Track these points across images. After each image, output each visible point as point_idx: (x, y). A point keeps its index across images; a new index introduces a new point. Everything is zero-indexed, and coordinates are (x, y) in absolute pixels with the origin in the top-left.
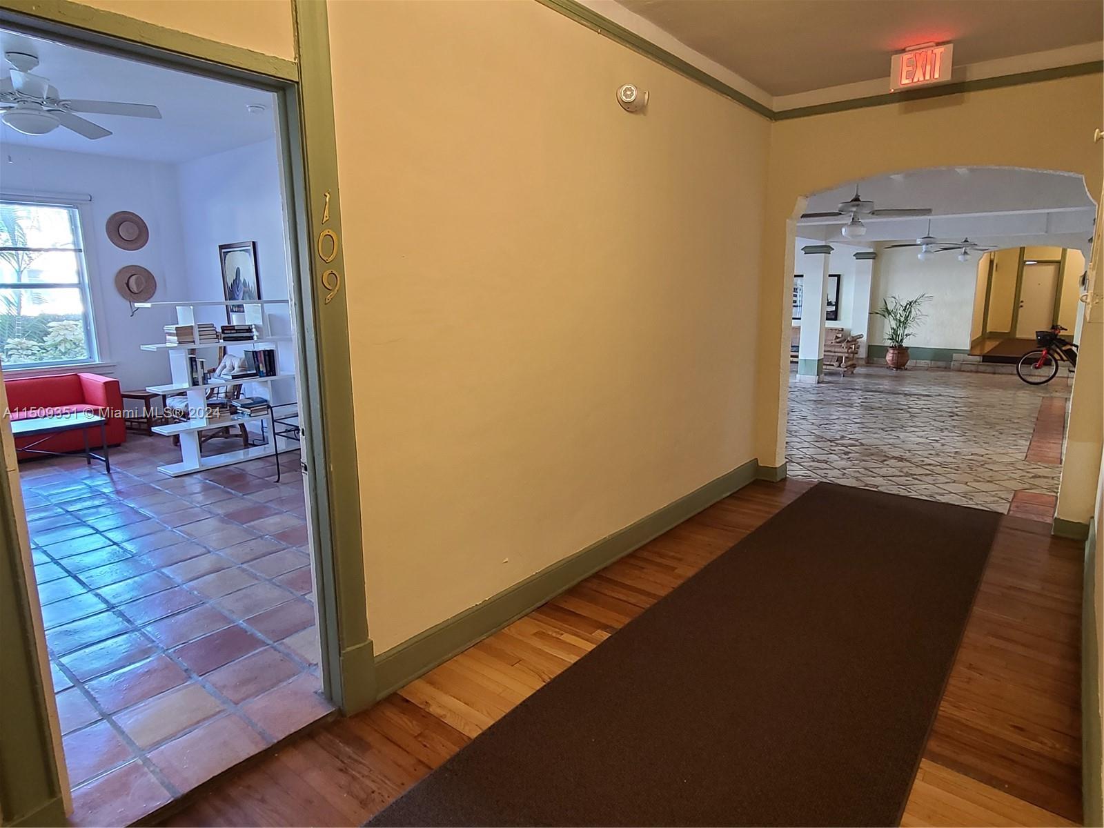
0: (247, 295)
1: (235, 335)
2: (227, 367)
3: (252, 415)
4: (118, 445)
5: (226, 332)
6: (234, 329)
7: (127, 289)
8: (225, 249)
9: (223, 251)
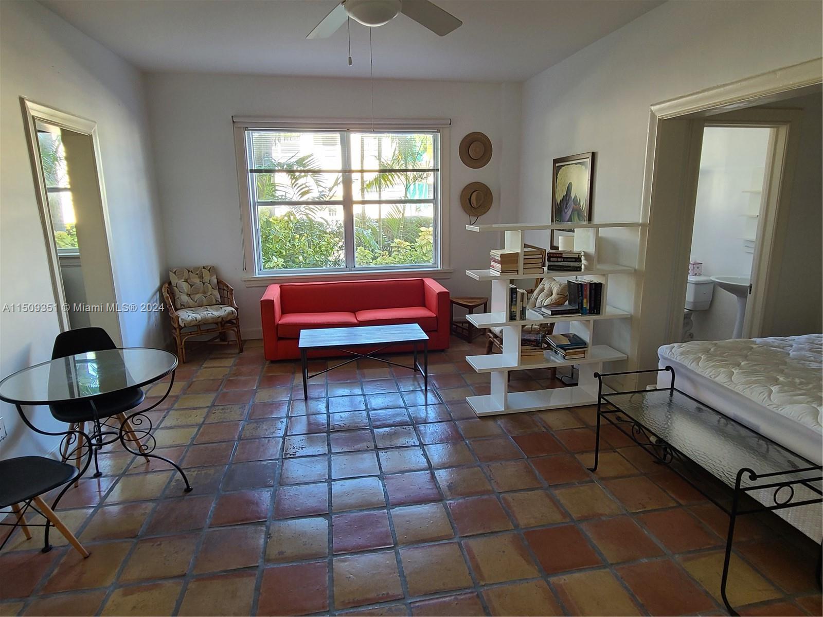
0: (576, 213)
1: (561, 264)
2: (545, 291)
3: (566, 357)
4: (443, 351)
5: (552, 259)
6: (561, 257)
7: (469, 204)
8: (559, 163)
9: (557, 165)
